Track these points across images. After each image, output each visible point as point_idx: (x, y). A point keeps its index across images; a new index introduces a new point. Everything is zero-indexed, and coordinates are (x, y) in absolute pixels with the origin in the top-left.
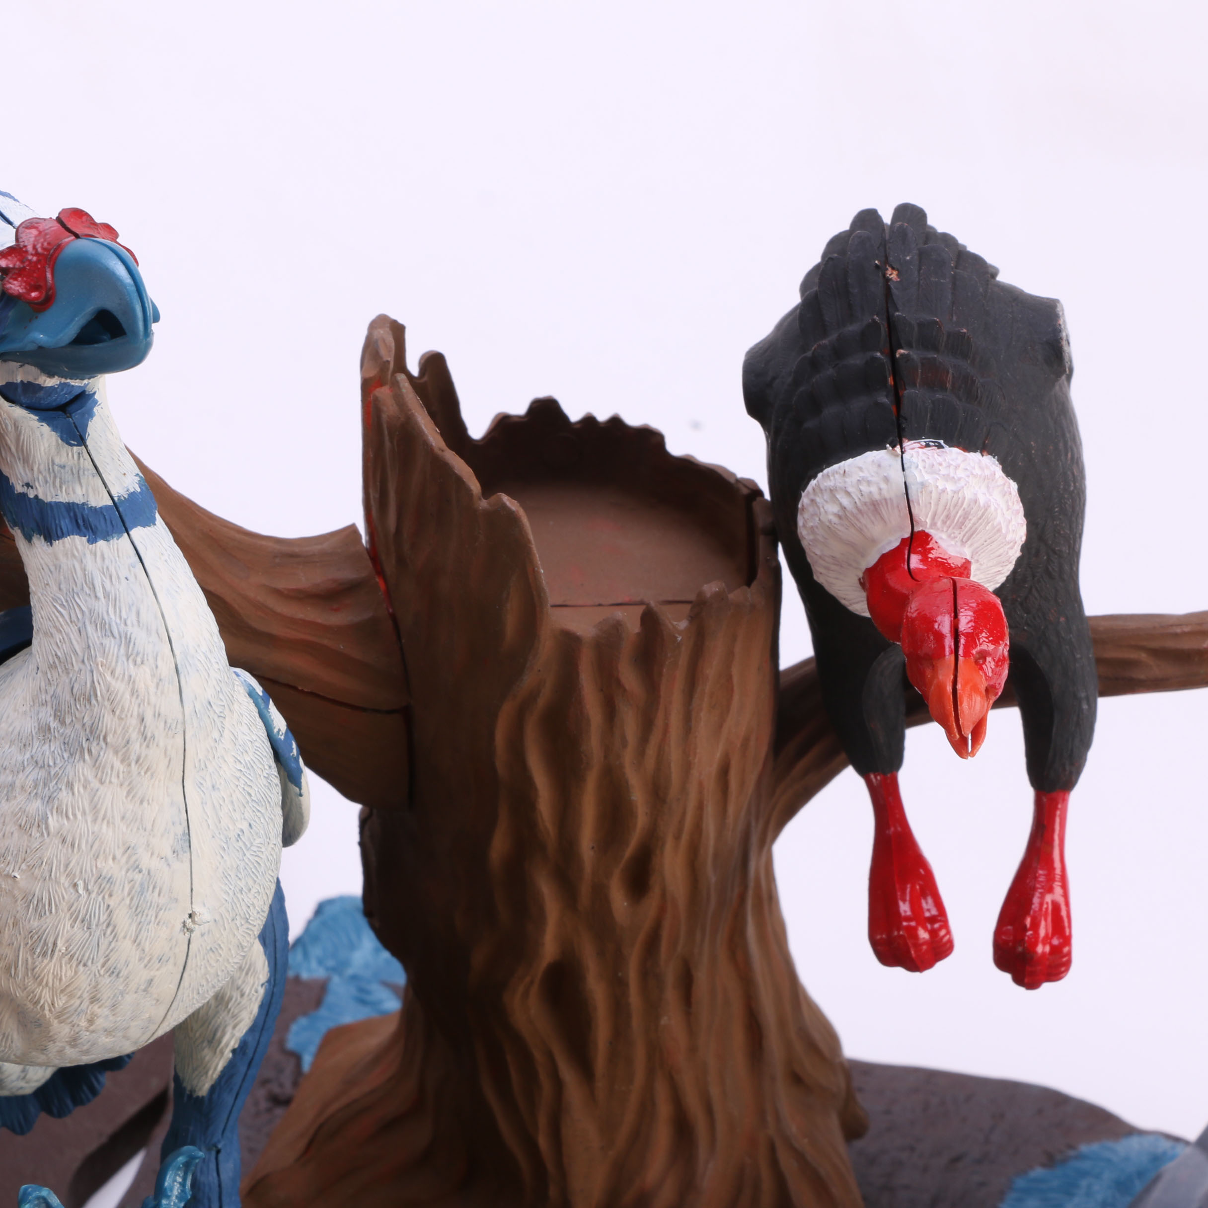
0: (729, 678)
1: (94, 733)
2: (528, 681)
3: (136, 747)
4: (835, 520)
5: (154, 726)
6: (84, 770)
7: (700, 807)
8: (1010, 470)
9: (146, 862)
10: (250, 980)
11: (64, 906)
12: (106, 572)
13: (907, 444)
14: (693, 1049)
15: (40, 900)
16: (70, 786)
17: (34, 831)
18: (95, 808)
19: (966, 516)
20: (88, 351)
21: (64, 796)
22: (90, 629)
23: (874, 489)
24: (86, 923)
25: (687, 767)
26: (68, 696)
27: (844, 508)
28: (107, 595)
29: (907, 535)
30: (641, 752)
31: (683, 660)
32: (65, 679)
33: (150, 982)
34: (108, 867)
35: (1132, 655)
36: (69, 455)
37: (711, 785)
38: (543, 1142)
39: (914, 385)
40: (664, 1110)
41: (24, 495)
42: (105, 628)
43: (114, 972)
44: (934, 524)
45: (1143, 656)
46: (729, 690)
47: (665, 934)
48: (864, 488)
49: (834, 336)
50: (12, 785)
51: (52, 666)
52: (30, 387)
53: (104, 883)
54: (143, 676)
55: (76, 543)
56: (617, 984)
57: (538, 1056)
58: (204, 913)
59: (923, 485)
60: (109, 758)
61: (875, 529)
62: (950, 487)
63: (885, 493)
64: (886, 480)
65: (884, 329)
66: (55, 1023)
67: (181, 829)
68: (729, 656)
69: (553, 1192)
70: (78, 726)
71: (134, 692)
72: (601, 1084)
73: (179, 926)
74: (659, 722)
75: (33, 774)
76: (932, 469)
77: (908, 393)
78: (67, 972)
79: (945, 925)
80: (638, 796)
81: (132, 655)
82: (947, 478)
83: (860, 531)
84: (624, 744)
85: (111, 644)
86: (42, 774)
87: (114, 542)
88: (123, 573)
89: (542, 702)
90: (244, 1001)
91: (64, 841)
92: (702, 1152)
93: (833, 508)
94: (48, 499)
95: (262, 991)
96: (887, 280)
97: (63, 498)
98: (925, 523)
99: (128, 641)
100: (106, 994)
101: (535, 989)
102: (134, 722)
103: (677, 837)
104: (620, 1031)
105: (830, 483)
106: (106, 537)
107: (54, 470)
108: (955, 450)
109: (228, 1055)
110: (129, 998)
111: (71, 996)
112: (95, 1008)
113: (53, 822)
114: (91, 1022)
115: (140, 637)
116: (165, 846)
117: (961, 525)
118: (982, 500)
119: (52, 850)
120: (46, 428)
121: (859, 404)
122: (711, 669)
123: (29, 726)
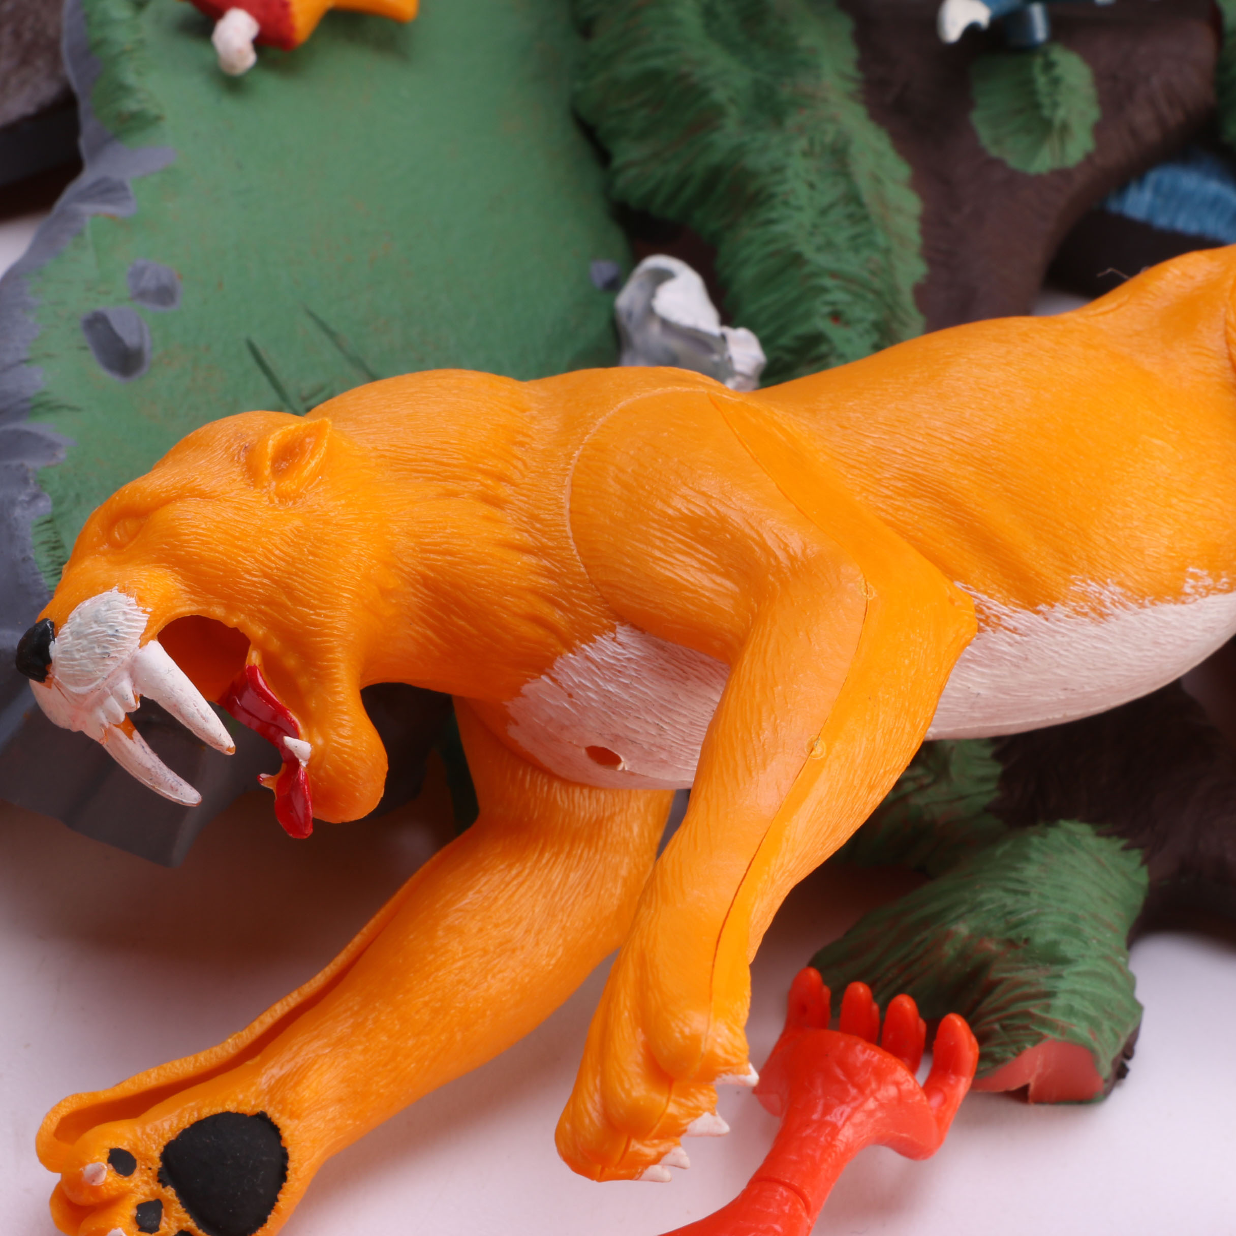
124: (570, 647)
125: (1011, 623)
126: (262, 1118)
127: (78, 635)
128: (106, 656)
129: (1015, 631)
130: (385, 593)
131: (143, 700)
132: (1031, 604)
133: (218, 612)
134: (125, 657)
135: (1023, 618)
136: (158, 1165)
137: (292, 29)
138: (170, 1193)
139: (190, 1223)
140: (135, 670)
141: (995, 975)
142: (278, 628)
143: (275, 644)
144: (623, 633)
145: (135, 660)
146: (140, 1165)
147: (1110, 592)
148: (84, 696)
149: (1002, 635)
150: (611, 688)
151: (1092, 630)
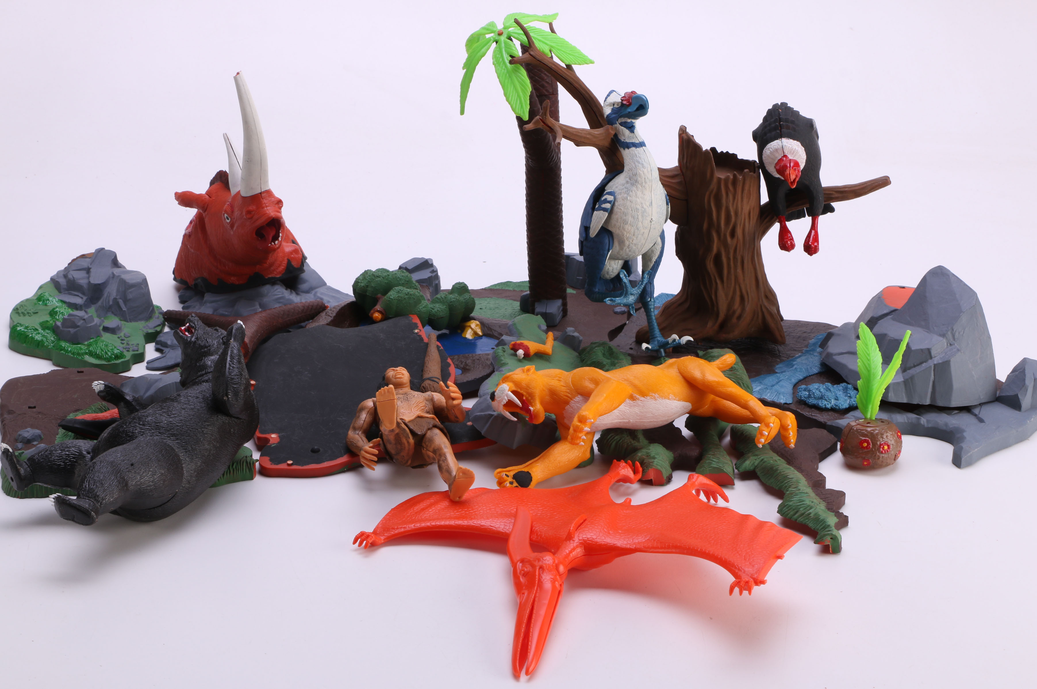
0: (750, 191)
1: (636, 181)
2: (712, 187)
3: (644, 184)
4: (769, 154)
5: (647, 180)
6: (634, 188)
7: (745, 219)
8: (802, 145)
9: (645, 206)
10: (658, 247)
11: (630, 214)
12: (639, 153)
13: (782, 139)
14: (744, 280)
15: (626, 213)
16: (632, 191)
17: (625, 200)
18: (636, 195)
19: (794, 152)
20: (637, 112)
21: (631, 193)
22: (636, 163)
23: (776, 147)
24: (634, 218)
25: (742, 209)
26: (632, 175)
27: (771, 151)
28: (639, 157)
29: (783, 156)
30: (733, 204)
31: (741, 184)
32: (631, 172)
33: (644, 233)
34: (638, 207)
35: (832, 192)
36: (632, 135)
37: (747, 217)
38: (713, 297)
39: (784, 129)
40: (738, 293)
41: (624, 142)
42: (639, 162)
43: (638, 229)
44: (788, 153)
45: (834, 193)
46: (750, 194)
47: (738, 248)
48: (775, 147)
49: (769, 122)
50: (621, 192)
51: (629, 170)
52: (626, 122)
53: (637, 210)
54: (645, 171)
55: (633, 149)
56: (728, 259)
57: (712, 277)
58: (654, 219)
59: (785, 145)
60: (639, 186)
61: (777, 155)
62: (791, 146)
63: (779, 147)
64: (779, 145)
65: (778, 120)
66: (626, 240)
67: (651, 201)
68: (750, 186)
69: (715, 309)
70: (633, 180)
71: (644, 174)
72: (725, 284)
73: (649, 221)
74: (736, 197)
75: (625, 190)
76: (787, 143)
77: (782, 130)
78: (630, 228)
79: (793, 241)
80: (732, 214)
81: (643, 167)
82: (790, 144)
83: (774, 155)
84: (730, 201)
85: (640, 165)
86: (627, 190)
87: (640, 148)
88: (642, 153)
89: (714, 192)
90: (657, 251)
91: (630, 201)
92: (746, 303)
93: (769, 152)
94: (628, 142)
95: (660, 249)
96: (779, 111)
97: (631, 141)
98: (786, 153)
99: (643, 165)
100: (636, 234)
101: (712, 260)
102: (644, 179)
103: (740, 225)
104: (729, 272)
105: (768, 147)
106: (638, 147)
107: (629, 137)
108: (792, 140)
109: (653, 263)
110: (640, 236)
111: (630, 234)
112: (634, 237)
113: (628, 198)
114: (632, 241)
115: (645, 164)
116: (648, 204)
117: (793, 154)
118: (797, 149)
119: (628, 203)
120: (627, 130)
121: (773, 133)
122: (747, 187)
123: (624, 182)
124: (571, 399)
125: (641, 399)
126: (528, 472)
127: (499, 391)
128: (503, 393)
129: (641, 401)
130: (544, 390)
131: (508, 400)
132: (643, 396)
133: (519, 390)
134: (506, 393)
135: (642, 399)
136: (512, 477)
137: (530, 352)
138: (514, 480)
139: (517, 485)
140: (507, 395)
141: (645, 461)
142: (528, 393)
143: (527, 396)
144: (579, 396)
145: (507, 394)
146: (510, 477)
147: (657, 395)
148: (500, 400)
149: (640, 401)
150: (578, 405)
151: (654, 402)
